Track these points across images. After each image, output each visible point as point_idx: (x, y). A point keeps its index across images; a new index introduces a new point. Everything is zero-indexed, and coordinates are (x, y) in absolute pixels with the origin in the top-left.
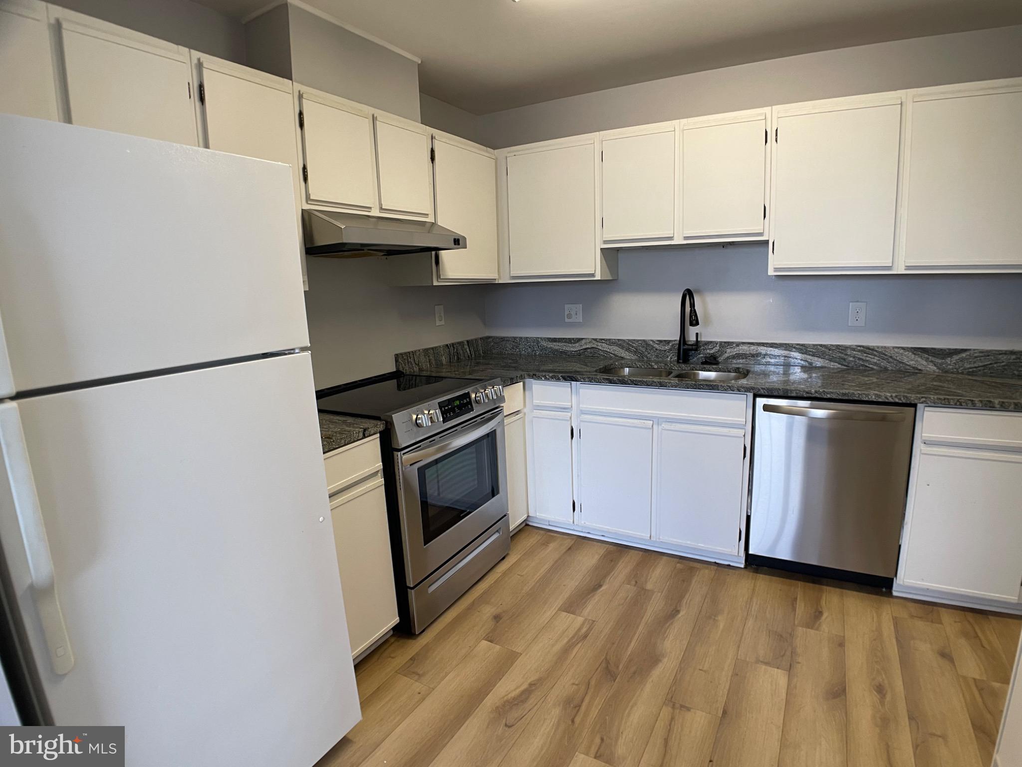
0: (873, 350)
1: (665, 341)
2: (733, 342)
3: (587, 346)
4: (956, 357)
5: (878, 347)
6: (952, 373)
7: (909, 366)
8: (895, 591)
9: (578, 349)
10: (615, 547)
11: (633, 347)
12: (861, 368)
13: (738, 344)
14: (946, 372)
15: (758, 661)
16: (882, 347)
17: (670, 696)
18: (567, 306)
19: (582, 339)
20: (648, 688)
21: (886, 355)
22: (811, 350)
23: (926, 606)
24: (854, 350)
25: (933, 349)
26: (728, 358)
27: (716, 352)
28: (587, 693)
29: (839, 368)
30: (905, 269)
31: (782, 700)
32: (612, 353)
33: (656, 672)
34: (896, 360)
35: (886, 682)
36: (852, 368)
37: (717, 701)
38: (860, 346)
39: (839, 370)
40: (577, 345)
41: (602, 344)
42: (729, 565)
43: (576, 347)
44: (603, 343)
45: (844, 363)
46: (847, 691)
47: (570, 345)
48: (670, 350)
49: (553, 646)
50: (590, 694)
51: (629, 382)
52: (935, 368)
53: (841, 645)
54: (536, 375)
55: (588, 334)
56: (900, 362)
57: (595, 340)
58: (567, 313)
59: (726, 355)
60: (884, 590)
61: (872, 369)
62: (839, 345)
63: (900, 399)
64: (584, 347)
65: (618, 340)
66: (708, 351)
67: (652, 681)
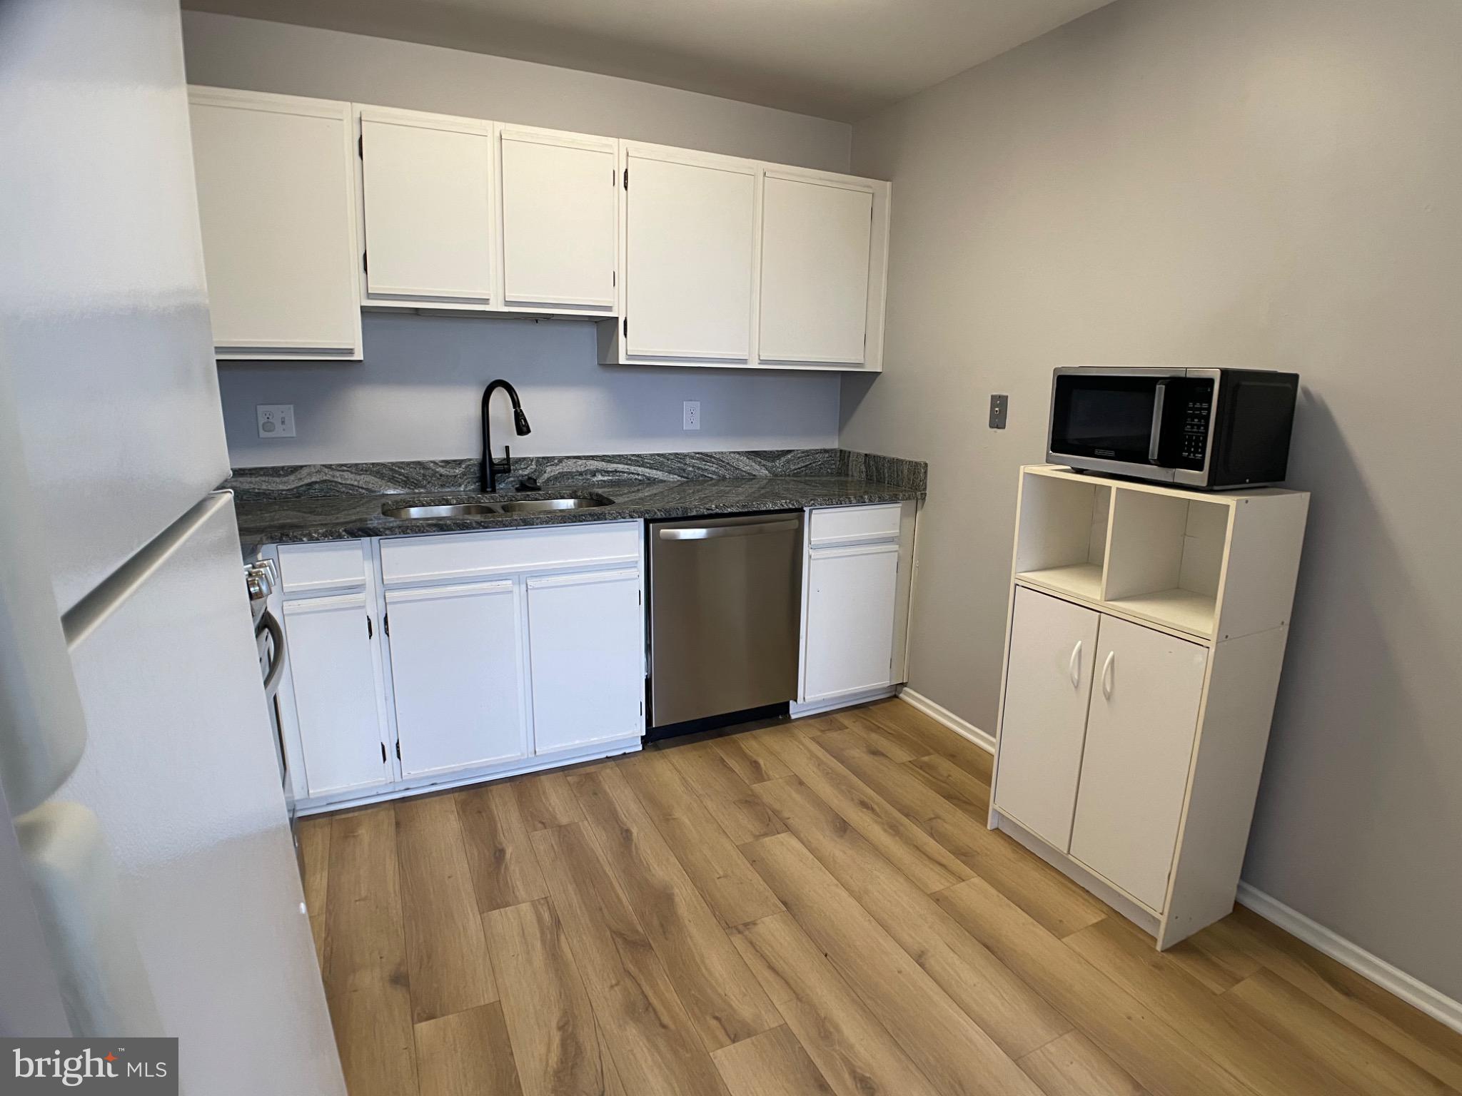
0: (711, 456)
1: (454, 461)
2: (554, 457)
3: (313, 479)
4: (783, 459)
5: (716, 453)
6: (781, 476)
7: (745, 472)
8: (793, 714)
9: (293, 486)
10: (464, 793)
11: (400, 474)
12: (701, 478)
13: (561, 460)
14: (776, 475)
15: (757, 837)
16: (719, 453)
17: (724, 924)
18: (261, 409)
19: (302, 467)
20: (693, 930)
21: (723, 462)
22: (649, 461)
23: (823, 718)
24: (692, 458)
25: (764, 451)
26: (549, 480)
27: (532, 473)
28: (639, 985)
29: (678, 481)
30: (759, 364)
31: (813, 859)
32: (362, 488)
33: (683, 910)
34: (733, 466)
35: (862, 796)
36: (692, 480)
37: (767, 898)
38: (698, 453)
39: (679, 483)
40: (292, 477)
41: (341, 473)
42: (625, 754)
43: (292, 483)
44: (343, 471)
45: (684, 475)
46: (847, 821)
47: (277, 480)
48: (464, 474)
49: (530, 961)
50: (643, 983)
51: (474, 525)
52: (767, 472)
53: (801, 783)
54: (288, 535)
55: (314, 456)
56: (737, 469)
57: (329, 467)
58: (262, 420)
59: (546, 476)
60: (780, 717)
61: (712, 479)
62: (677, 454)
63: (793, 505)
64: (307, 481)
65: (373, 464)
66: (520, 472)
67: (690, 921)
